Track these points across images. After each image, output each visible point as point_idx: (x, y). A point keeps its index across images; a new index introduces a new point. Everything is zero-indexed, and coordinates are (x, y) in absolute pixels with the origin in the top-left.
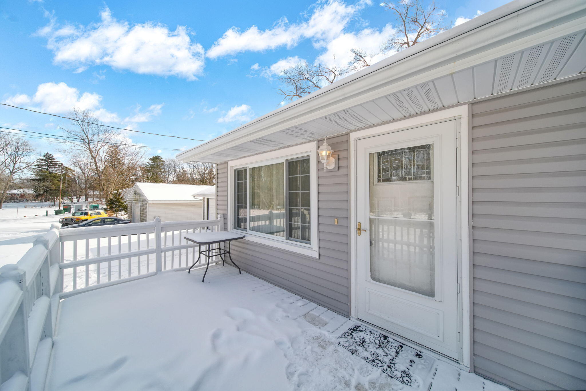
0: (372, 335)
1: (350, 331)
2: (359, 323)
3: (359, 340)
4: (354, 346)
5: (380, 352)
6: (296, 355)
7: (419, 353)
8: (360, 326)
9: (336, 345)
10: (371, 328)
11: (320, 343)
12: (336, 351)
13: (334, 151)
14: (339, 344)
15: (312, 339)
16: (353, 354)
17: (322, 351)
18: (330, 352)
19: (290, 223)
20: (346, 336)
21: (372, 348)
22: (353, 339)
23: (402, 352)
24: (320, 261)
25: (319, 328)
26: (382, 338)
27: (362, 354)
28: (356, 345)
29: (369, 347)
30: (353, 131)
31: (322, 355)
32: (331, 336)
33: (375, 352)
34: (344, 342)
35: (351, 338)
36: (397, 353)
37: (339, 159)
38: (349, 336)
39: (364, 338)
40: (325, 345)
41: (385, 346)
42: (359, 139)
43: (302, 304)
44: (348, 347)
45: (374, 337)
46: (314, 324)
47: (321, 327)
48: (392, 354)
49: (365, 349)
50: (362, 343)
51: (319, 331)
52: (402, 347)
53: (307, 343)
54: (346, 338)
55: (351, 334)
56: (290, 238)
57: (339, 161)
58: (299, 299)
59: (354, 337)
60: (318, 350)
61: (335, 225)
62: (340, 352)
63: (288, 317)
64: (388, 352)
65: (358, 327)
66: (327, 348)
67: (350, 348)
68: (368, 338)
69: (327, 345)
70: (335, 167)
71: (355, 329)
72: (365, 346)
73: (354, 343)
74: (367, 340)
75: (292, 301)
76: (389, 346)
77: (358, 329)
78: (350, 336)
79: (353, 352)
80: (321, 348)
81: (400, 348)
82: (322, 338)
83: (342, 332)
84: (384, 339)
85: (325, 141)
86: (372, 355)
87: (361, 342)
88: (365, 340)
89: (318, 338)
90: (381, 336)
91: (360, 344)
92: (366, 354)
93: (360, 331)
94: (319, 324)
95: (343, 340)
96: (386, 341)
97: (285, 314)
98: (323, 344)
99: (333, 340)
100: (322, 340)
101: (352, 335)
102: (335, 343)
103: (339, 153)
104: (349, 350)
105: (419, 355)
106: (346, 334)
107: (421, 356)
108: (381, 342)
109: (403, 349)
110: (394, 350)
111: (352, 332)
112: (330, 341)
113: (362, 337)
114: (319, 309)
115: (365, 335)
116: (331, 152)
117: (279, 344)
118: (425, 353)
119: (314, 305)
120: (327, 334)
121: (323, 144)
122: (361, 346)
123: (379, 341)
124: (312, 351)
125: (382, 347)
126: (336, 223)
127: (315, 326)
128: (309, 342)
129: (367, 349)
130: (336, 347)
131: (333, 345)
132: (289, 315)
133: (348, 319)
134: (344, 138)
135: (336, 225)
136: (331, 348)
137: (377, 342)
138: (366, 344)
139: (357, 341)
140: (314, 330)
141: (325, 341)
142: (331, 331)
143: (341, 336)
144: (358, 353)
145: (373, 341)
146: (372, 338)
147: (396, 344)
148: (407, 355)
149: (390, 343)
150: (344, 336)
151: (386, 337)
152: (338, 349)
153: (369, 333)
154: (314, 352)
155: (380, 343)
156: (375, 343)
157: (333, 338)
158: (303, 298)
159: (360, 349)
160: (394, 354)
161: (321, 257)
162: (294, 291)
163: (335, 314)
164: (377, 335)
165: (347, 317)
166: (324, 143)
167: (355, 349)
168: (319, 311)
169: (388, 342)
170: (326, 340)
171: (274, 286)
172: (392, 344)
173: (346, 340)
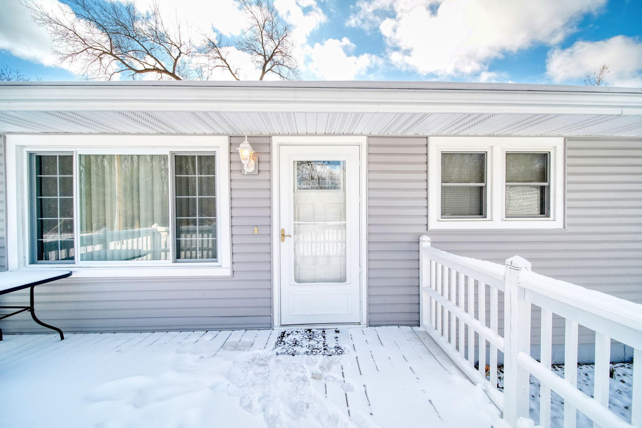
0: (299, 333)
1: (280, 339)
2: (283, 329)
3: (292, 342)
4: (291, 349)
5: (312, 342)
6: (241, 388)
7: (337, 330)
8: (285, 331)
9: (275, 356)
10: (295, 328)
11: (258, 363)
12: (278, 361)
13: (256, 153)
14: (277, 354)
15: (248, 363)
16: (293, 355)
17: (266, 369)
18: (273, 365)
19: (178, 239)
20: (279, 345)
21: (305, 343)
22: (286, 344)
23: (327, 335)
24: (234, 278)
25: (248, 351)
26: (308, 332)
27: (301, 351)
28: (292, 347)
29: (303, 343)
30: (275, 135)
31: (268, 372)
32: (266, 351)
33: (309, 345)
34: (280, 350)
35: (284, 344)
36: (324, 337)
37: (259, 162)
38: (281, 343)
39: (294, 339)
40: (264, 362)
41: (314, 337)
42: (282, 144)
43: (212, 337)
44: (286, 353)
45: (302, 334)
46: (239, 350)
47: (250, 349)
48: (321, 339)
49: (301, 346)
50: (296, 343)
51: (250, 353)
52: (324, 332)
53: (245, 370)
54: (280, 346)
55: (282, 341)
56: (178, 260)
57: (260, 165)
58: (202, 334)
59: (286, 342)
60: (261, 369)
61: (254, 235)
62: (282, 360)
63: (202, 357)
64: (318, 340)
65: (284, 333)
66: (268, 364)
67: (289, 352)
68: (298, 337)
69: (266, 361)
70: (254, 170)
71: (282, 335)
72: (299, 344)
73: (290, 346)
74: (298, 339)
75: (195, 340)
76: (316, 335)
77: (286, 335)
78: (283, 343)
79: (293, 354)
80: (263, 367)
81: (323, 333)
82: (258, 358)
83: (274, 343)
84: (309, 332)
85: (246, 139)
86: (309, 348)
87: (294, 343)
88: (296, 340)
89: (253, 360)
90: (306, 331)
91: (294, 345)
92: (305, 349)
93: (288, 335)
94: (245, 347)
95: (279, 349)
96: (311, 333)
97: (198, 357)
98: (263, 362)
99: (270, 354)
100: (259, 360)
101: (284, 341)
102: (273, 356)
103: (260, 156)
104: (289, 354)
105: (337, 332)
106: (278, 343)
107: (338, 331)
108: (309, 335)
109: (325, 333)
110: (321, 336)
111: (282, 339)
112: (267, 356)
113: (293, 339)
114: (236, 334)
115: (294, 337)
116: (252, 153)
117: (213, 388)
118: (339, 328)
119: (226, 333)
120: (260, 352)
121: (244, 142)
122: (296, 345)
123: (307, 335)
124: (256, 374)
125: (311, 338)
126: (256, 232)
127: (242, 351)
128: (246, 368)
129: (302, 346)
130: (276, 359)
131: (272, 358)
132: (202, 355)
133: (271, 330)
134: (266, 141)
135: (256, 234)
136: (272, 362)
137: (306, 336)
138: (299, 342)
139: (291, 344)
140: (244, 356)
141: (262, 359)
142: (263, 347)
143: (275, 347)
144: (297, 353)
145: (303, 337)
146: (301, 335)
147: (320, 331)
148: (330, 335)
149: (315, 333)
150: (277, 346)
151: (310, 330)
152: (279, 359)
153: (296, 333)
154: (258, 374)
155: (308, 337)
156: (305, 338)
157: (269, 352)
158: (207, 331)
159: (297, 348)
160: (322, 339)
161: (235, 274)
162: (190, 327)
163: (256, 332)
164: (302, 332)
165: (269, 328)
166: (245, 140)
167: (293, 350)
168: (237, 336)
169: (313, 332)
170: (262, 357)
171: (150, 333)
172: (317, 333)
173: (281, 348)
